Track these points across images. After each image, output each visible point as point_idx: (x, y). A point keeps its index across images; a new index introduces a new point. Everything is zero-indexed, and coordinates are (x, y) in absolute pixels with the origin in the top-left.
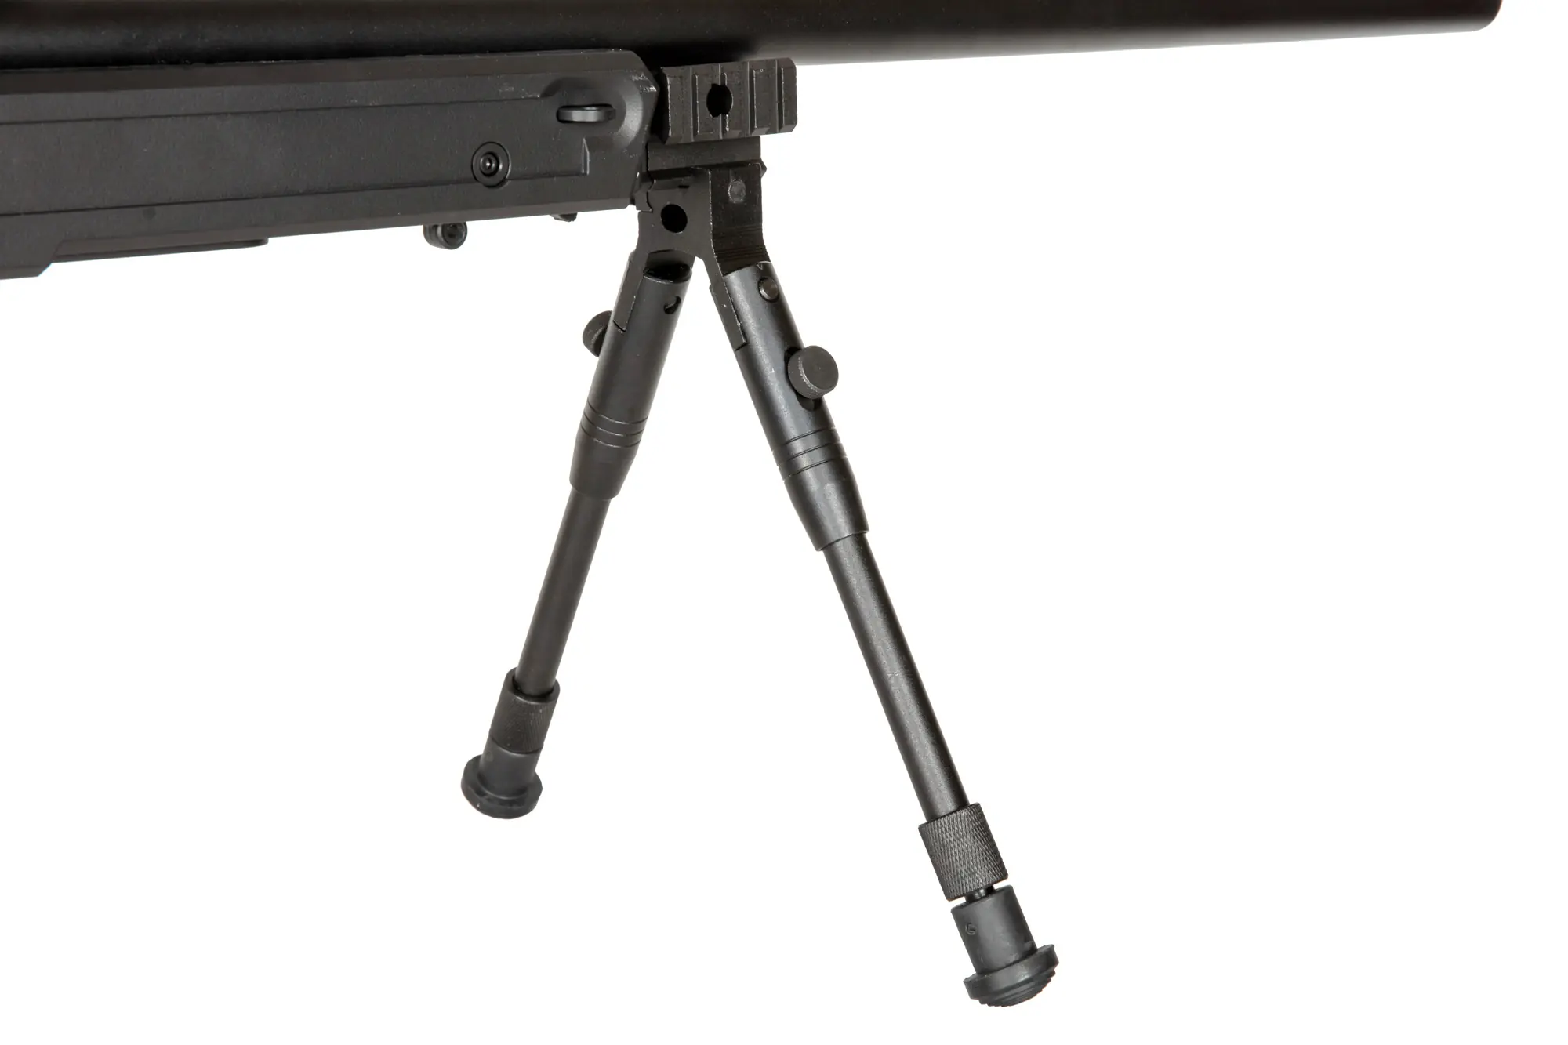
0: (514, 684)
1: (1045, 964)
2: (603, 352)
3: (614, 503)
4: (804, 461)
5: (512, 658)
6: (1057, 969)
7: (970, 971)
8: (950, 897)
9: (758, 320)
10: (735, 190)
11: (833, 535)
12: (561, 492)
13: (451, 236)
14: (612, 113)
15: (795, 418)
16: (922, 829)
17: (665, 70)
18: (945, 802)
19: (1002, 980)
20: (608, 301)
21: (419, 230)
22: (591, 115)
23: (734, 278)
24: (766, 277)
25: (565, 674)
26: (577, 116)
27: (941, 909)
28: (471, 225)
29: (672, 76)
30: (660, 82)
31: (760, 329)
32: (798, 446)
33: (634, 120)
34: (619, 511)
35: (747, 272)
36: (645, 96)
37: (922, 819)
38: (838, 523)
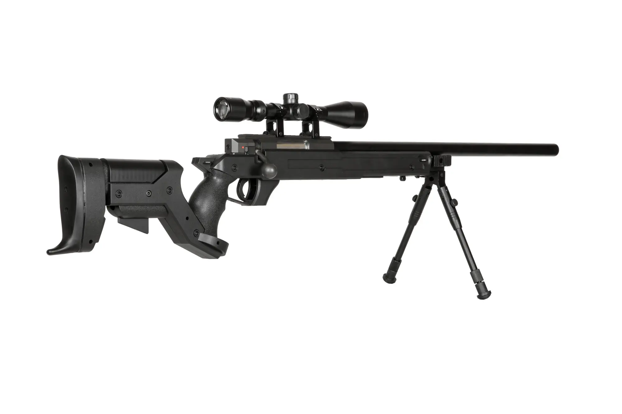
0: (394, 259)
1: (490, 293)
2: (416, 202)
3: (415, 226)
4: (453, 216)
5: (394, 255)
6: (491, 294)
7: (478, 294)
8: (475, 283)
9: (445, 194)
10: (441, 175)
11: (457, 228)
12: (407, 224)
13: (403, 179)
14: (427, 160)
15: (451, 210)
16: (471, 273)
17: (434, 156)
18: (474, 268)
19: (483, 294)
20: (418, 193)
21: (399, 177)
22: (425, 160)
23: (442, 188)
24: (446, 188)
25: (403, 259)
26: (423, 160)
27: (473, 285)
28: (407, 177)
29: (435, 156)
30: (433, 157)
31: (446, 196)
32: (452, 214)
33: (430, 161)
34: (416, 228)
35: (444, 187)
36: (431, 158)
37: (470, 271)
38: (457, 226)
